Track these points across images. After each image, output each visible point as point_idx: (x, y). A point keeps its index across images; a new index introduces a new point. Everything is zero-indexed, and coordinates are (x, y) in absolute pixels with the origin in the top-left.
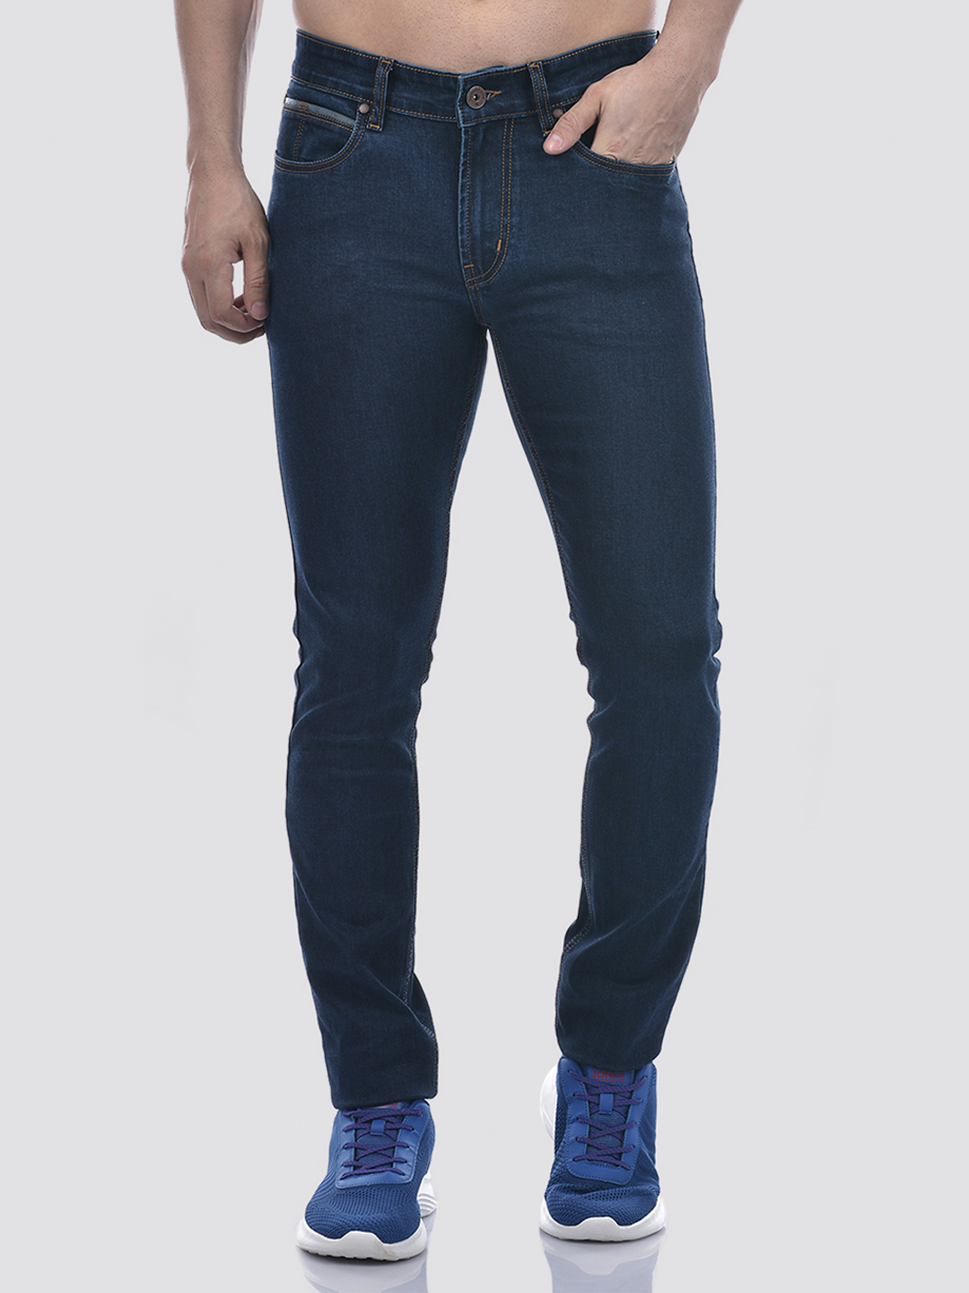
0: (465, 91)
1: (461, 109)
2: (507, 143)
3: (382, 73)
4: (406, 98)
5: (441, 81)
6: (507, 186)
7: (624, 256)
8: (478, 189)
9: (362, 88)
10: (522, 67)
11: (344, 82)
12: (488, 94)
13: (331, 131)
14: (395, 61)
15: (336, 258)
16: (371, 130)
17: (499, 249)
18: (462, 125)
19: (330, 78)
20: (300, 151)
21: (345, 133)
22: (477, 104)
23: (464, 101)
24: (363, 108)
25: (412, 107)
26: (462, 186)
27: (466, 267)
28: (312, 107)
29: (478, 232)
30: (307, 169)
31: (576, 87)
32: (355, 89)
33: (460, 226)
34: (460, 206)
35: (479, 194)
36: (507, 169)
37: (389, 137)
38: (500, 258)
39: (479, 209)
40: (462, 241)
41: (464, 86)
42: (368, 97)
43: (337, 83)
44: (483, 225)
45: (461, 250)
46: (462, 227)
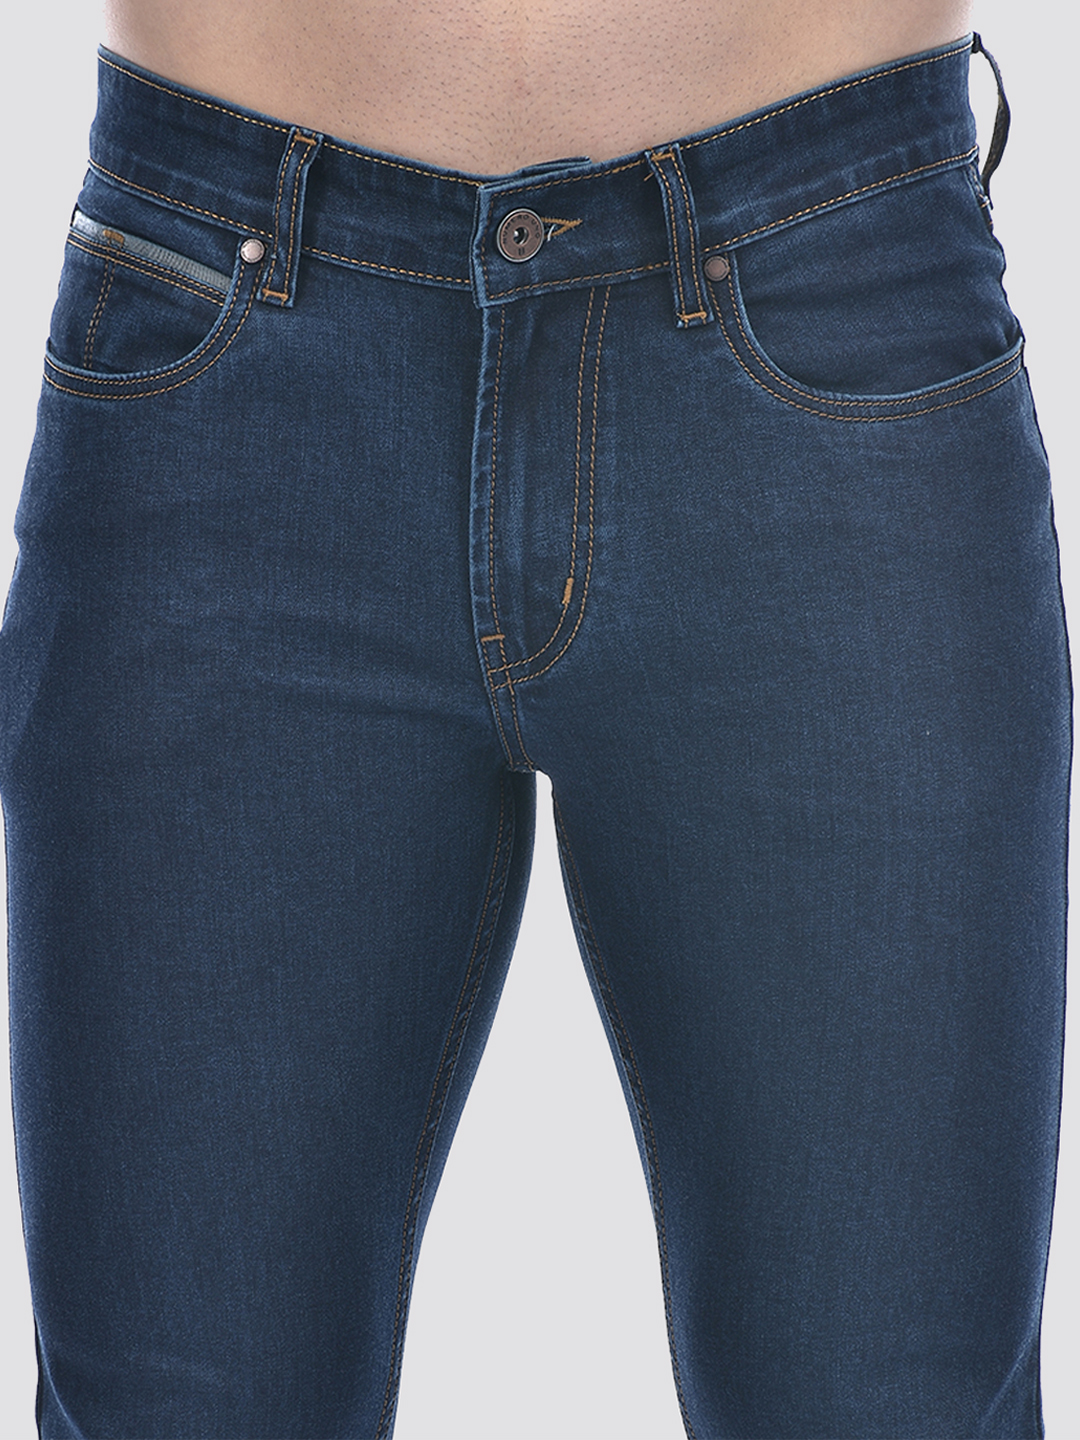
0: (494, 222)
1: (483, 264)
2: (591, 344)
3: (294, 167)
4: (353, 229)
5: (435, 190)
6: (586, 448)
7: (878, 619)
8: (519, 455)
9: (247, 201)
10: (632, 160)
11: (207, 185)
12: (547, 227)
13: (174, 303)
14: (327, 138)
15: (167, 607)
16: (268, 305)
17: (567, 599)
18: (484, 303)
19: (175, 174)
20: (100, 344)
21: (205, 312)
22: (521, 251)
23: (490, 246)
24: (250, 251)
25: (366, 252)
26: (479, 448)
27: (484, 639)
28: (133, 243)
29: (516, 558)
30: (113, 390)
31: (764, 201)
32: (231, 202)
33: (472, 541)
34: (473, 495)
35: (519, 468)
36: (587, 409)
37: (309, 320)
38: (570, 622)
39: (521, 504)
40: (479, 577)
41: (492, 209)
42: (262, 225)
43: (189, 186)
44: (528, 540)
45: (475, 598)
46: (479, 546)
